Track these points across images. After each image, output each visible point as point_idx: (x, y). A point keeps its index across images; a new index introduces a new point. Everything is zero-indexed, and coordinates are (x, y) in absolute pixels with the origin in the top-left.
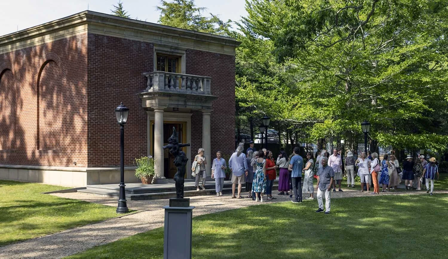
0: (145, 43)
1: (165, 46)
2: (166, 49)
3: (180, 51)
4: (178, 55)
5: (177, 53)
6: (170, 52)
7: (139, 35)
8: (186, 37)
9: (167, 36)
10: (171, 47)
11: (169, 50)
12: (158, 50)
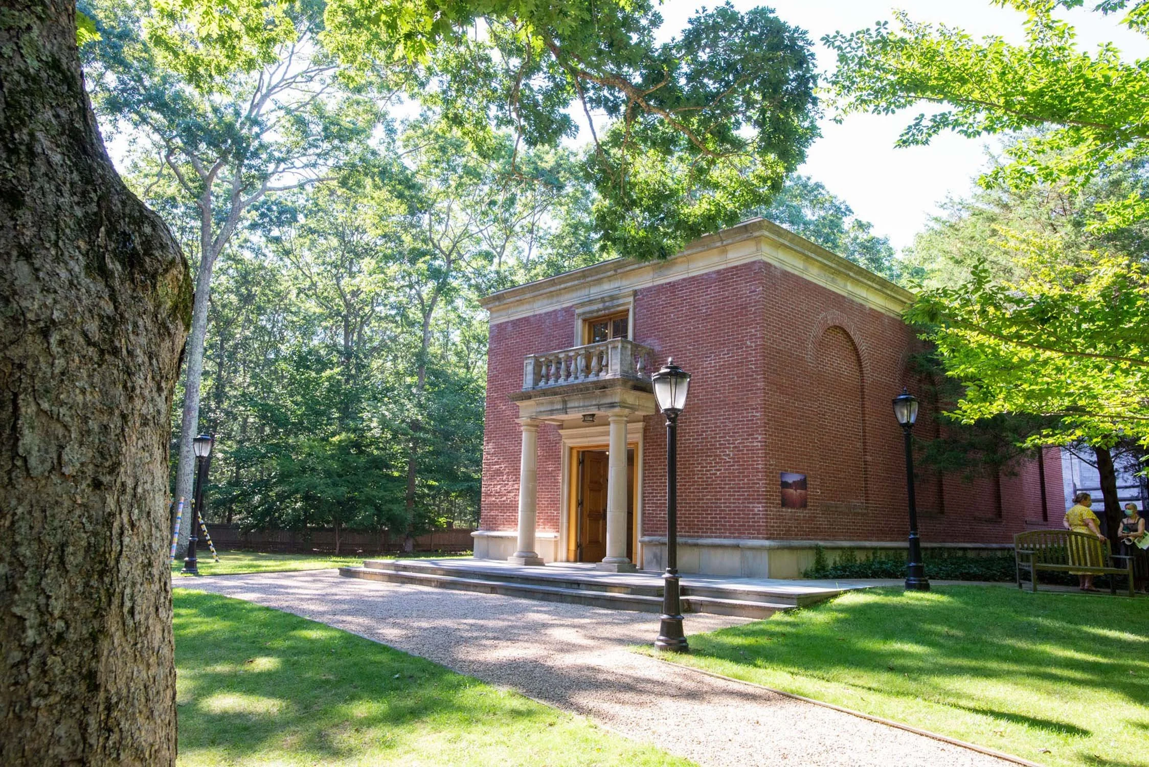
0: (563, 309)
1: (591, 302)
2: (595, 307)
3: (621, 301)
4: (621, 308)
5: (618, 306)
6: (604, 309)
7: (555, 299)
8: (628, 268)
9: (599, 282)
10: (603, 300)
11: (601, 306)
12: (584, 313)
